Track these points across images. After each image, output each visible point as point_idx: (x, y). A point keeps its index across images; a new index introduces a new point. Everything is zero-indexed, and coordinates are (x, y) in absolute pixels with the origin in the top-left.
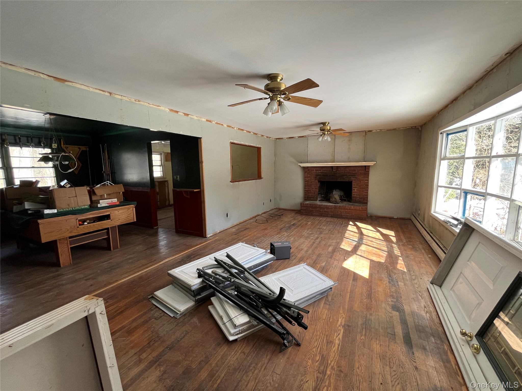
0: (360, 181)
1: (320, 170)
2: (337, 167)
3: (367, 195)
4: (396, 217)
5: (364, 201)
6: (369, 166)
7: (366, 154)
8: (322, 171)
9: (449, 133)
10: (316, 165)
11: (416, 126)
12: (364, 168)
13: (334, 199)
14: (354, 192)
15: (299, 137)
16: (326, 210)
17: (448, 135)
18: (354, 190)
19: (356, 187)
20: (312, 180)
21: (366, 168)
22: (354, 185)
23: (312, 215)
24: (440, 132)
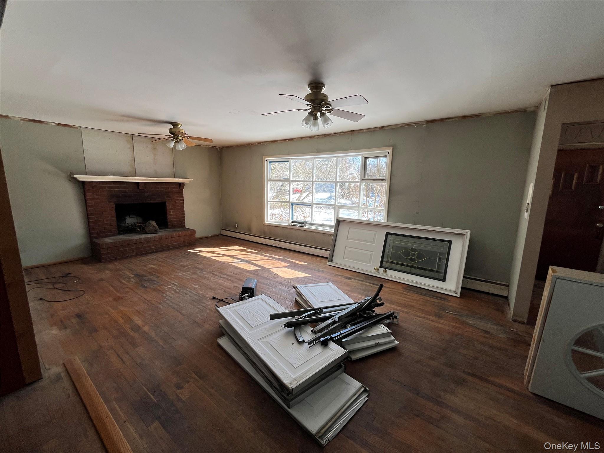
0: (175, 202)
1: (118, 187)
2: (146, 183)
3: (184, 217)
4: (210, 236)
5: (181, 224)
6: (184, 183)
7: (176, 169)
8: (120, 189)
9: (271, 161)
10: (114, 179)
11: (216, 147)
12: (178, 186)
13: (151, 228)
14: (170, 215)
15: (58, 124)
16: (147, 245)
17: (270, 162)
18: (170, 213)
19: (171, 209)
20: (103, 204)
21: (181, 186)
22: (169, 206)
23: (125, 258)
24: (266, 159)
